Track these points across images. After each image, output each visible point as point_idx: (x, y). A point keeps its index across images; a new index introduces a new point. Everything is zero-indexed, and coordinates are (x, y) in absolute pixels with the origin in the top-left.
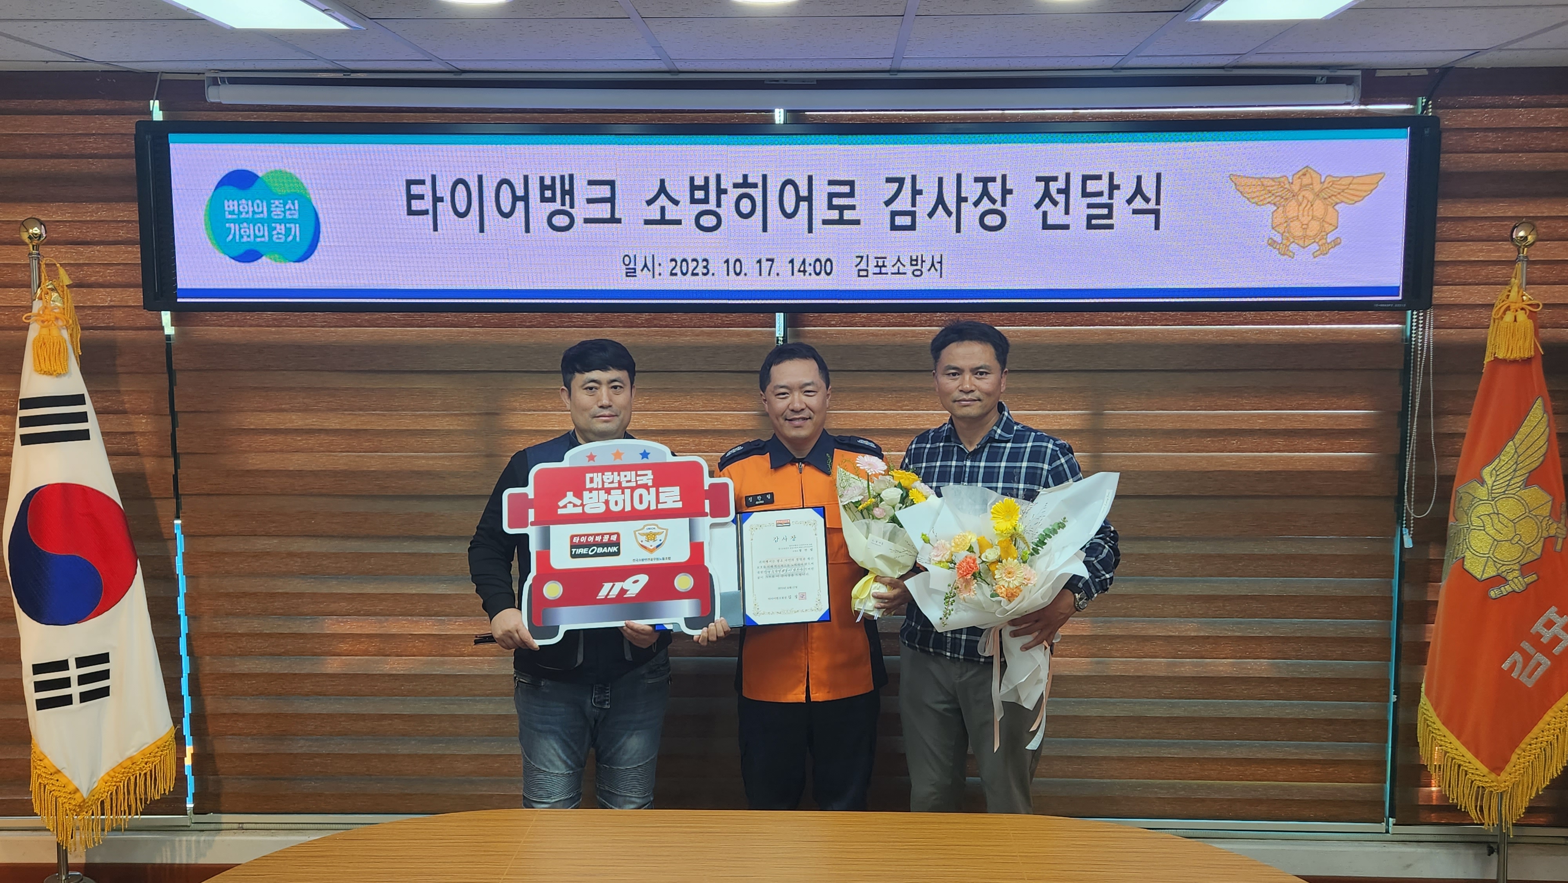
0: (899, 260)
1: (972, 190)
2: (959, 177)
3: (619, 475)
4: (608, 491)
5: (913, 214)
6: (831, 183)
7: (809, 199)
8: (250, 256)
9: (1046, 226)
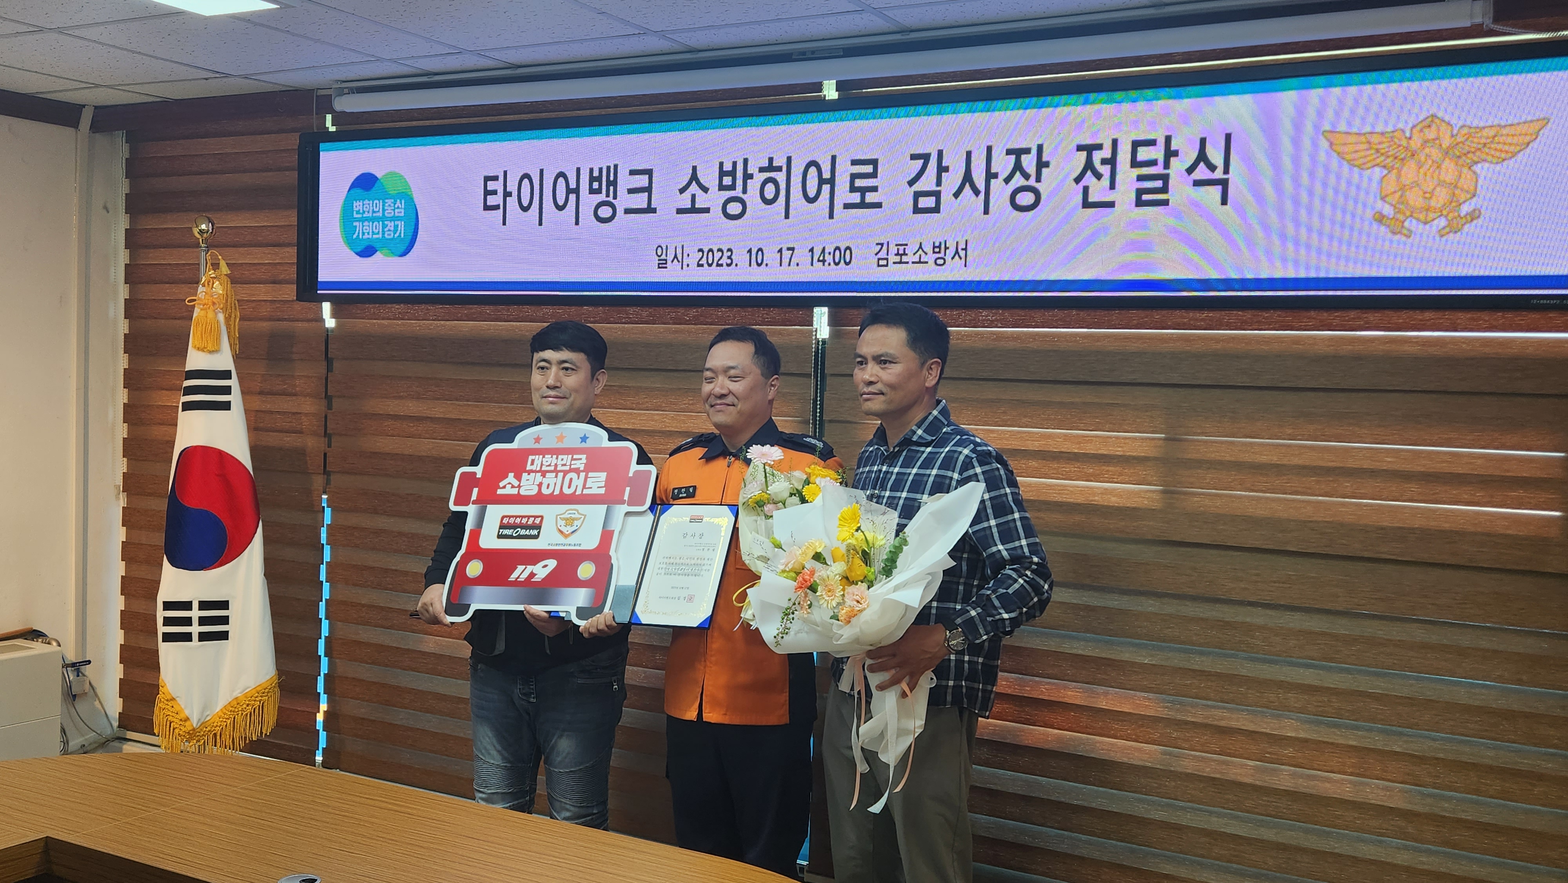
0: (921, 247)
1: (1003, 164)
2: (989, 149)
3: (557, 458)
4: (544, 474)
5: (937, 195)
6: (854, 162)
7: (832, 181)
8: (368, 252)
9: (1086, 204)
